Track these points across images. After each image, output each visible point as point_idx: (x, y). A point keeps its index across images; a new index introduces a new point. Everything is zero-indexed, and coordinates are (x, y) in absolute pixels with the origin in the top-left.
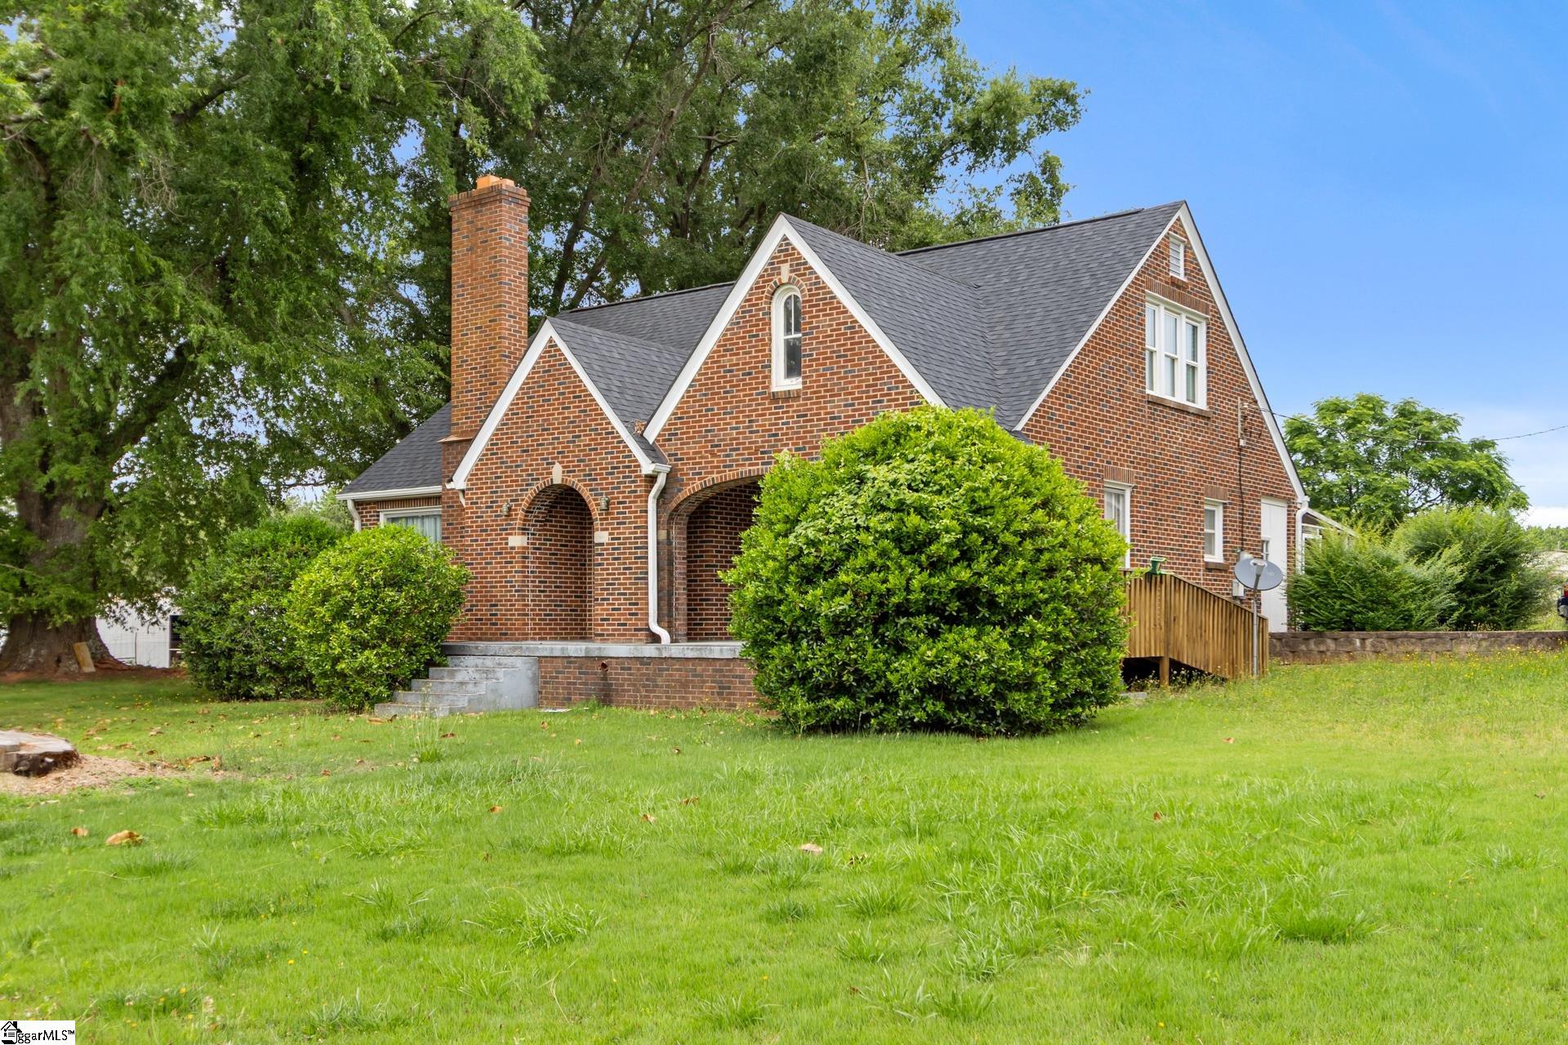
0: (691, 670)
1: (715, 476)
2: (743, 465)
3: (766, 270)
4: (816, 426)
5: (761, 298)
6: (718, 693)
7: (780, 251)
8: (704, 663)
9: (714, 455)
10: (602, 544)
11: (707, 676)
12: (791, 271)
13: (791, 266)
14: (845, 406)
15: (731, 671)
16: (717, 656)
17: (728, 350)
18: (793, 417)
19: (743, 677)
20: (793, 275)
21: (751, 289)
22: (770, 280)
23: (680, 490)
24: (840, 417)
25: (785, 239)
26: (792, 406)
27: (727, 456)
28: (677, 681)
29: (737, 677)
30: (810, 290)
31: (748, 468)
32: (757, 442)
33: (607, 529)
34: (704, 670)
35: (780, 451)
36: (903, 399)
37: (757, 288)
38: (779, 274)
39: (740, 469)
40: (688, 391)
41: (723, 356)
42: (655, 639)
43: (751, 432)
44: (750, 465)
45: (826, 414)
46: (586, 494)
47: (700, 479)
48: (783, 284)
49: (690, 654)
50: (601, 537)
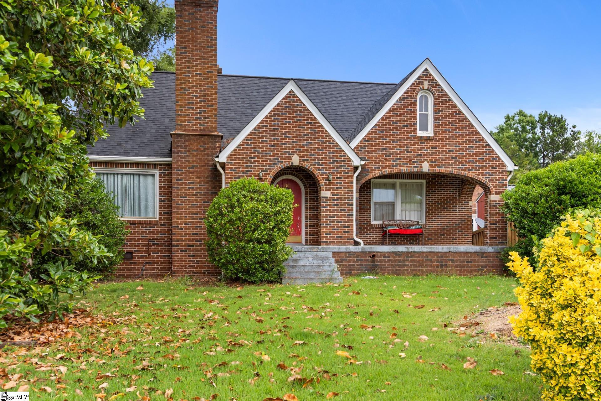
0: (425, 257)
1: (387, 170)
2: (403, 166)
3: (416, 81)
4: (441, 153)
5: (413, 94)
6: (441, 267)
7: (423, 75)
8: (432, 254)
9: (386, 160)
10: (327, 197)
11: (433, 260)
12: (429, 85)
13: (429, 82)
14: (455, 146)
15: (447, 257)
16: (440, 251)
17: (395, 114)
18: (429, 148)
19: (453, 260)
20: (430, 86)
21: (408, 89)
22: (419, 86)
23: (367, 175)
24: (453, 151)
25: (426, 70)
26: (429, 143)
27: (394, 161)
28: (417, 262)
29: (450, 260)
30: (438, 95)
31: (406, 168)
32: (411, 157)
33: (330, 190)
34: (432, 257)
35: (423, 162)
36: (482, 147)
37: (411, 89)
38: (423, 84)
39: (401, 168)
40: (372, 129)
41: (392, 116)
42: (356, 243)
43: (407, 152)
44: (407, 167)
45: (446, 149)
46: (316, 172)
47: (378, 170)
48: (424, 89)
49: (425, 250)
50: (325, 194)
